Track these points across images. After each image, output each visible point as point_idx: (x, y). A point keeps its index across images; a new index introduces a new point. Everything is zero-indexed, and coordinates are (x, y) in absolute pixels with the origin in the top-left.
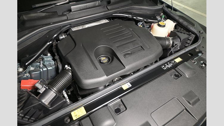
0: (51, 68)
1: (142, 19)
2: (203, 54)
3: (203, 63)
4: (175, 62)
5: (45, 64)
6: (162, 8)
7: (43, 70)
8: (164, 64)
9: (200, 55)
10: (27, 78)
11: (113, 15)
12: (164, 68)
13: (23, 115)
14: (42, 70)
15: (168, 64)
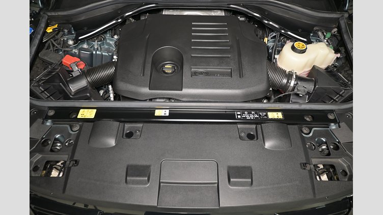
0: (107, 54)
1: (277, 26)
2: (339, 127)
3: (326, 143)
4: (266, 115)
5: (102, 47)
6: (339, 18)
7: (96, 52)
8: (243, 110)
9: (333, 126)
10: (73, 55)
11: (232, 6)
12: (238, 115)
13: (43, 90)
14: (94, 52)
15: (249, 113)
